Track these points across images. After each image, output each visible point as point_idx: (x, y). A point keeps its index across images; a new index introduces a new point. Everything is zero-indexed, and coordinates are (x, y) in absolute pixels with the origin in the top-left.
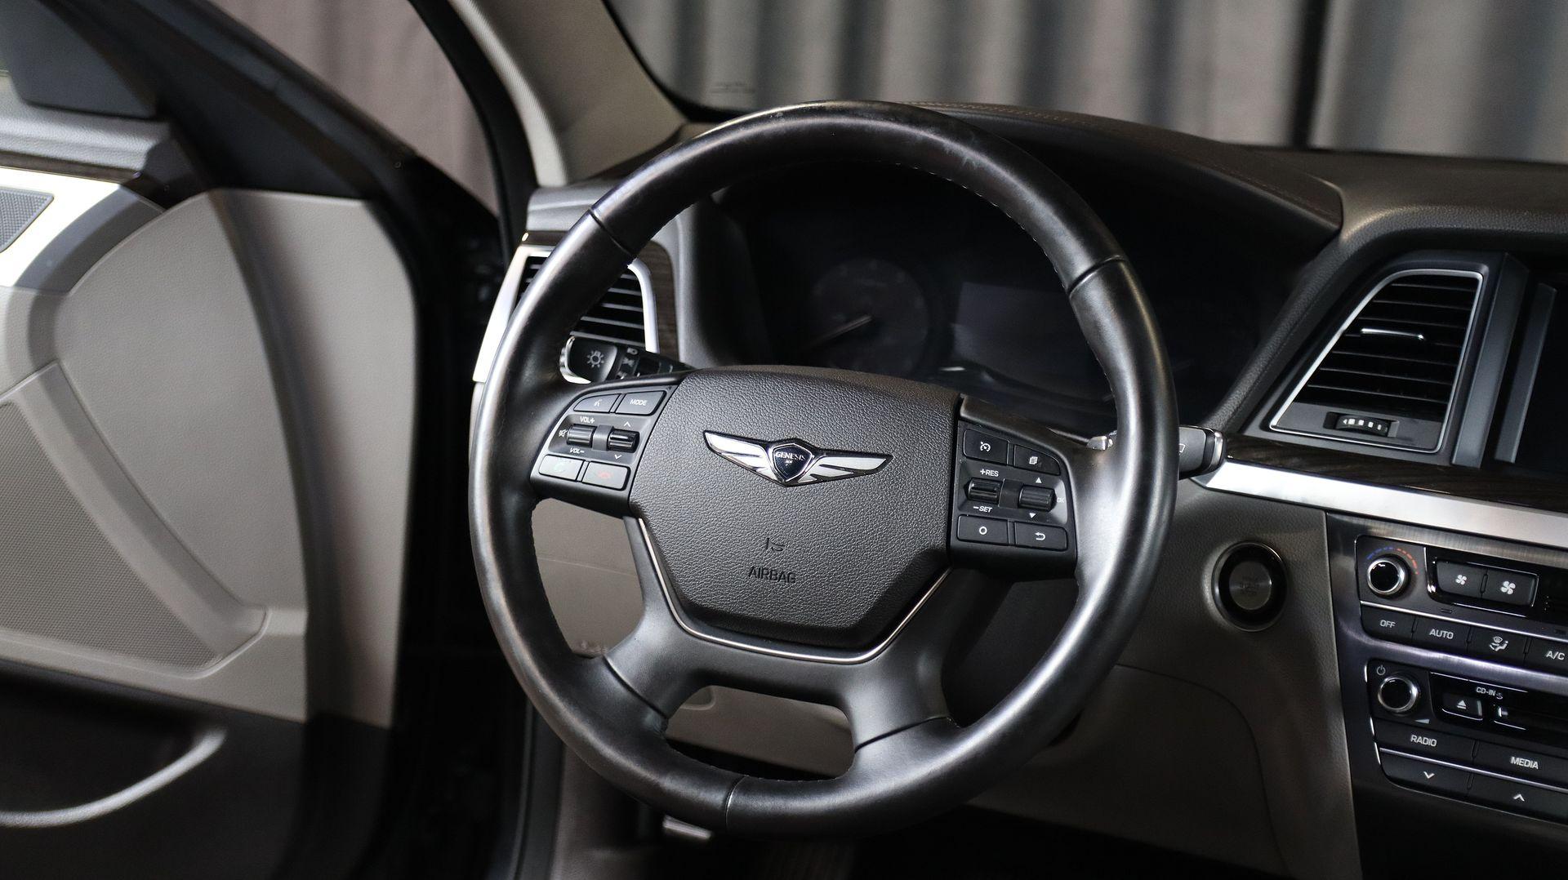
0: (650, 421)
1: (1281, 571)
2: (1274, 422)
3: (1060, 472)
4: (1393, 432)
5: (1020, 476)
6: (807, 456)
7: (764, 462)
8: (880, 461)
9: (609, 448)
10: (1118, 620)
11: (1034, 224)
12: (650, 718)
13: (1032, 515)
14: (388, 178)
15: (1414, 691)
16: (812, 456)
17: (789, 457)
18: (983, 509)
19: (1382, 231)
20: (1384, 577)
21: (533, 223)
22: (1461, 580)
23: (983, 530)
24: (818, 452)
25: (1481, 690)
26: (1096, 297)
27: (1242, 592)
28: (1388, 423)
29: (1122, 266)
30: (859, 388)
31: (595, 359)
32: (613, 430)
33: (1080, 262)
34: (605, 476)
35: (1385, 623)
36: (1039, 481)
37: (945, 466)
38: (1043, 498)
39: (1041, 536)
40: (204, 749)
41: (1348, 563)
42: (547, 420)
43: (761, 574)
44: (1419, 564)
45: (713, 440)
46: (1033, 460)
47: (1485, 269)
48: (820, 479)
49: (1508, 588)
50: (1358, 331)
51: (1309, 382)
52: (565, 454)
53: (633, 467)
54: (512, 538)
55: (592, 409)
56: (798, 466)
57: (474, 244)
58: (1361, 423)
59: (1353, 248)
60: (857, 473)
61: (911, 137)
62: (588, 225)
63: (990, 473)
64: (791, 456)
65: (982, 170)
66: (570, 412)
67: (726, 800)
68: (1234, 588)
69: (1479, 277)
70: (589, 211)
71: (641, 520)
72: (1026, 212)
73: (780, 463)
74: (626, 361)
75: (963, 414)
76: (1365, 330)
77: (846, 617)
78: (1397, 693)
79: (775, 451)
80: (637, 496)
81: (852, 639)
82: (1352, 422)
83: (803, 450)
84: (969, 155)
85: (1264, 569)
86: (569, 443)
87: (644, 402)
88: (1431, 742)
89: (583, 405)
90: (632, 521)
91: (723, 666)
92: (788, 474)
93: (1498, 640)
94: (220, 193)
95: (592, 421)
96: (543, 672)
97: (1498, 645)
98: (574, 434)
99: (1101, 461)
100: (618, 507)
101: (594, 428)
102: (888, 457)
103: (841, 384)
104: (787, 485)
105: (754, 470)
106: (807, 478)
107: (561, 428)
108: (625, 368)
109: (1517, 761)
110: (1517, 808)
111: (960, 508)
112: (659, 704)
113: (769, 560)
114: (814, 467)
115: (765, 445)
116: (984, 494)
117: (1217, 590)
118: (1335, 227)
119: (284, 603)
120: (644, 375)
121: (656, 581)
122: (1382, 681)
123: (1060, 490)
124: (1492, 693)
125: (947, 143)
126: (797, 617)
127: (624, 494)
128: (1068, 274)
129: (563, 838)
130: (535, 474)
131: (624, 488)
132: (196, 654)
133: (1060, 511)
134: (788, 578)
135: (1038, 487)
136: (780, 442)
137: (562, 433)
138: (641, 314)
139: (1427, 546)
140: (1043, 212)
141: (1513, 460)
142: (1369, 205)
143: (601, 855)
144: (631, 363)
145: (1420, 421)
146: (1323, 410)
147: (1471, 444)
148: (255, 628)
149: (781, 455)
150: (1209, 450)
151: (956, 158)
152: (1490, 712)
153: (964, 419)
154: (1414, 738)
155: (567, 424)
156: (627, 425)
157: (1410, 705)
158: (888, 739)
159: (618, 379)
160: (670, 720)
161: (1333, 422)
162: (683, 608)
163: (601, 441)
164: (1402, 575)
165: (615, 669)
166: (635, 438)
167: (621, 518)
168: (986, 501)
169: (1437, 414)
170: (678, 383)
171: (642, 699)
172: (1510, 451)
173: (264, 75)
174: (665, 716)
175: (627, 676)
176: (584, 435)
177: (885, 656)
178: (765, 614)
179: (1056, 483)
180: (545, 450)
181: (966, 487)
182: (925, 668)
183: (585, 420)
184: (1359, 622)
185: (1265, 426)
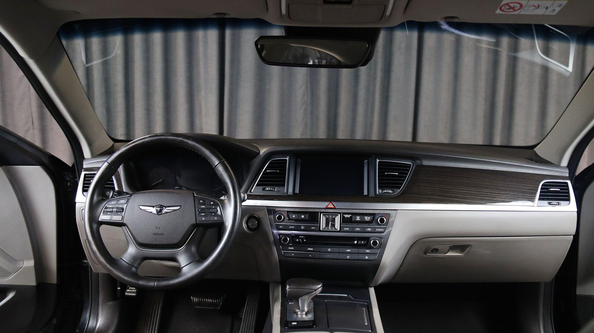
0: (126, 205)
1: (258, 220)
2: (252, 191)
3: (218, 205)
4: (276, 190)
5: (209, 207)
6: (163, 208)
7: (154, 210)
8: (179, 207)
9: (117, 212)
10: (234, 233)
11: (206, 155)
12: (134, 269)
13: (213, 214)
14: (45, 160)
15: (288, 239)
16: (164, 208)
17: (159, 209)
18: (203, 214)
19: (268, 151)
20: (280, 218)
21: (85, 166)
22: (294, 216)
23: (203, 219)
24: (166, 207)
25: (300, 237)
26: (220, 169)
27: (251, 225)
28: (275, 188)
29: (225, 162)
30: (173, 193)
31: (108, 193)
32: (117, 208)
33: (216, 162)
34: (117, 218)
35: (280, 227)
36: (214, 207)
37: (193, 206)
38: (215, 210)
39: (216, 218)
40: (11, 296)
41: (272, 217)
42: (101, 207)
43: (156, 234)
44: (285, 214)
45: (141, 207)
46: (212, 203)
47: (288, 157)
48: (167, 213)
49: (303, 216)
50: (266, 171)
51: (258, 182)
52: (107, 214)
53: (123, 215)
54: (96, 235)
55: (111, 204)
56: (161, 211)
57: (66, 173)
58: (269, 189)
59: (263, 156)
60: (175, 210)
61: (178, 139)
62: (106, 164)
63: (203, 207)
64: (159, 208)
65: (194, 145)
66: (106, 205)
67: (154, 284)
68: (249, 224)
69: (287, 159)
70: (106, 161)
71: (126, 227)
72: (204, 153)
73: (157, 210)
74: (115, 193)
75: (195, 195)
76: (267, 171)
77: (176, 241)
78: (285, 240)
79: (156, 208)
80: (125, 221)
81: (177, 246)
82: (268, 189)
83: (162, 207)
84: (190, 142)
85: (255, 220)
86: (107, 212)
87: (124, 201)
88: (293, 248)
89: (110, 203)
90: (124, 227)
91: (148, 255)
92: (159, 212)
93: (302, 227)
94: (4, 167)
95: (112, 206)
96: (108, 263)
97: (302, 228)
98: (108, 210)
99: (226, 201)
100: (120, 224)
101: (113, 208)
102: (181, 206)
103: (168, 192)
104: (159, 215)
105: (151, 212)
106: (164, 212)
107: (104, 209)
108: (115, 195)
109: (309, 249)
110: (310, 258)
111: (198, 215)
112: (135, 266)
113: (157, 231)
114: (165, 210)
115: (153, 207)
116: (202, 211)
117: (246, 226)
118: (259, 152)
119: (28, 259)
120: (119, 196)
121: (131, 239)
122: (282, 238)
123: (218, 208)
124: (303, 237)
125: (186, 140)
126: (165, 242)
127: (122, 221)
128: (214, 164)
129: (100, 300)
130: (100, 220)
131: (122, 220)
132: (7, 274)
133: (219, 213)
134: (162, 234)
135: (214, 208)
136: (156, 206)
137: (105, 210)
138: (114, 183)
139: (287, 211)
140: (207, 153)
141: (298, 193)
142: (264, 147)
143: (110, 303)
144: (116, 193)
145: (281, 187)
146: (261, 187)
147: (290, 191)
148: (21, 266)
149: (157, 208)
150: (244, 197)
151: (188, 143)
152: (303, 241)
153: (195, 196)
154: (289, 248)
155: (106, 208)
156: (120, 206)
157: (288, 242)
158: (188, 265)
159: (114, 197)
160: (138, 269)
161: (264, 189)
162: (138, 244)
163: (115, 211)
164: (283, 217)
165: (124, 260)
166: (123, 209)
167: (121, 227)
168: (203, 213)
169: (284, 185)
170: (131, 196)
171: (131, 265)
172: (297, 191)
173: (14, 140)
174: (137, 268)
175: (127, 260)
176: (111, 210)
177: (185, 248)
178: (157, 243)
179: (217, 207)
180: (102, 214)
181: (198, 210)
182: (193, 249)
183: (110, 206)
184: (276, 227)
185: (250, 192)
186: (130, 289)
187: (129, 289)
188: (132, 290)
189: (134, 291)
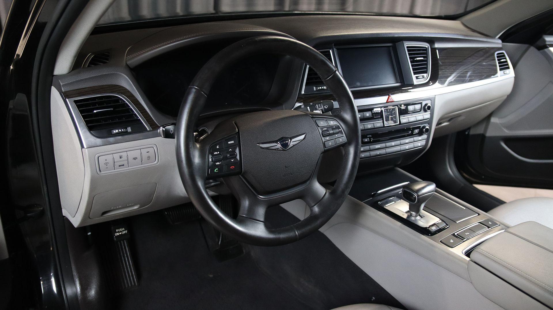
6: (288, 141)
8: (304, 136)
13: (337, 136)
16: (290, 140)
18: (327, 138)
23: (330, 144)
38: (337, 131)
39: (341, 140)
45: (261, 145)
48: (293, 146)
49: (368, 115)
58: (323, 88)
60: (301, 141)
69: (330, 50)
71: (240, 175)
79: (280, 143)
87: (233, 142)
97: (369, 126)
102: (306, 133)
105: (276, 149)
106: (290, 146)
109: (377, 147)
110: (378, 155)
114: (291, 143)
115: (276, 141)
116: (326, 135)
124: (370, 136)
127: (241, 169)
136: (280, 139)
149: (282, 143)
152: (370, 140)
153: (312, 118)
170: (238, 132)
181: (322, 134)
186: (118, 232)
187: (116, 233)
188: (121, 232)
189: (124, 232)
